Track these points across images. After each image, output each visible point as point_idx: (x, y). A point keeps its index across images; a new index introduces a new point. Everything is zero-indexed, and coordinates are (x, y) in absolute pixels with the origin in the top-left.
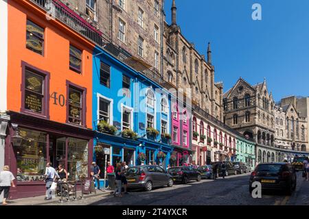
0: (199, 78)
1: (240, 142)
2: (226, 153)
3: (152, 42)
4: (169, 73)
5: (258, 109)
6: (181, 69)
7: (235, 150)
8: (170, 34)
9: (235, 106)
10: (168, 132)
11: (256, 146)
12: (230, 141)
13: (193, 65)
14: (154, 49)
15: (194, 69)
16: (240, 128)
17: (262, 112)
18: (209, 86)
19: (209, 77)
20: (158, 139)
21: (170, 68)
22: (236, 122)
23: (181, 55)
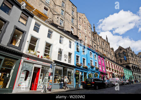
0: (105, 47)
1: (125, 70)
2: (120, 75)
3: (89, 37)
4: (95, 46)
5: (129, 57)
6: (98, 44)
7: (124, 74)
8: (94, 34)
9: (120, 56)
10: (97, 66)
11: (132, 72)
12: (121, 70)
13: (102, 43)
14: (89, 39)
15: (103, 44)
16: (124, 64)
17: (131, 58)
18: (109, 49)
19: (108, 46)
20: (94, 69)
21: (95, 44)
22: (121, 62)
23: (98, 40)
